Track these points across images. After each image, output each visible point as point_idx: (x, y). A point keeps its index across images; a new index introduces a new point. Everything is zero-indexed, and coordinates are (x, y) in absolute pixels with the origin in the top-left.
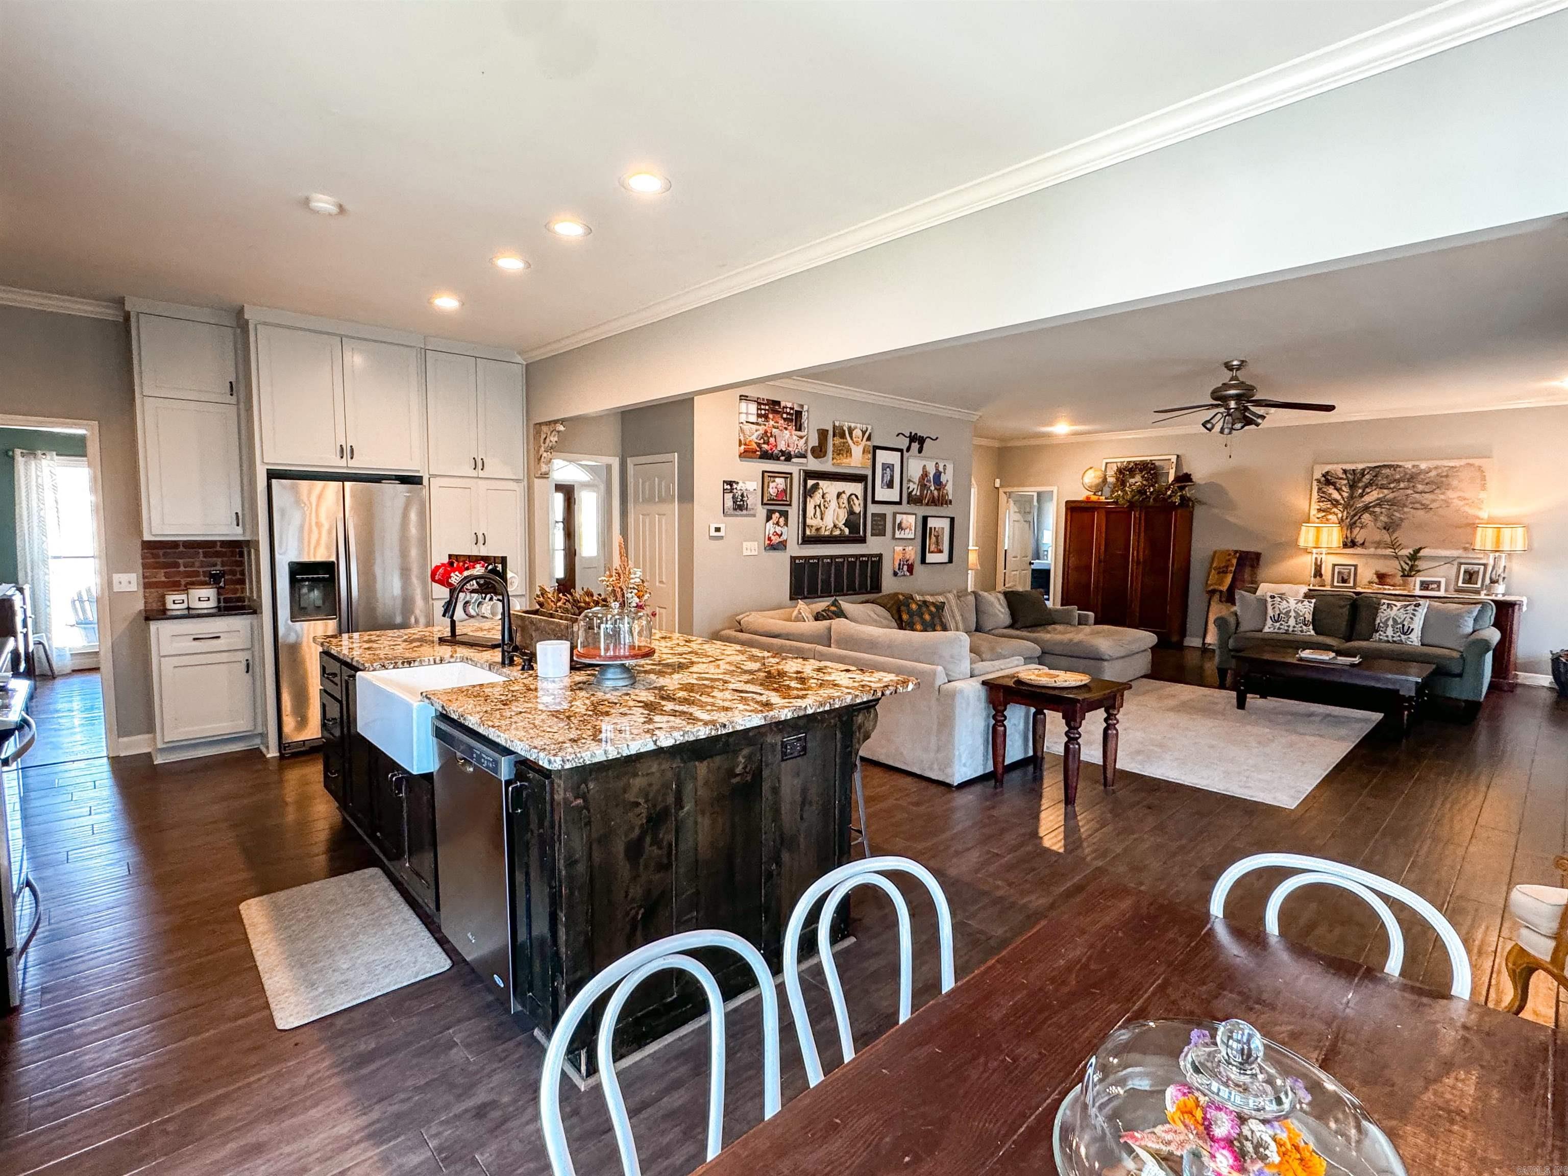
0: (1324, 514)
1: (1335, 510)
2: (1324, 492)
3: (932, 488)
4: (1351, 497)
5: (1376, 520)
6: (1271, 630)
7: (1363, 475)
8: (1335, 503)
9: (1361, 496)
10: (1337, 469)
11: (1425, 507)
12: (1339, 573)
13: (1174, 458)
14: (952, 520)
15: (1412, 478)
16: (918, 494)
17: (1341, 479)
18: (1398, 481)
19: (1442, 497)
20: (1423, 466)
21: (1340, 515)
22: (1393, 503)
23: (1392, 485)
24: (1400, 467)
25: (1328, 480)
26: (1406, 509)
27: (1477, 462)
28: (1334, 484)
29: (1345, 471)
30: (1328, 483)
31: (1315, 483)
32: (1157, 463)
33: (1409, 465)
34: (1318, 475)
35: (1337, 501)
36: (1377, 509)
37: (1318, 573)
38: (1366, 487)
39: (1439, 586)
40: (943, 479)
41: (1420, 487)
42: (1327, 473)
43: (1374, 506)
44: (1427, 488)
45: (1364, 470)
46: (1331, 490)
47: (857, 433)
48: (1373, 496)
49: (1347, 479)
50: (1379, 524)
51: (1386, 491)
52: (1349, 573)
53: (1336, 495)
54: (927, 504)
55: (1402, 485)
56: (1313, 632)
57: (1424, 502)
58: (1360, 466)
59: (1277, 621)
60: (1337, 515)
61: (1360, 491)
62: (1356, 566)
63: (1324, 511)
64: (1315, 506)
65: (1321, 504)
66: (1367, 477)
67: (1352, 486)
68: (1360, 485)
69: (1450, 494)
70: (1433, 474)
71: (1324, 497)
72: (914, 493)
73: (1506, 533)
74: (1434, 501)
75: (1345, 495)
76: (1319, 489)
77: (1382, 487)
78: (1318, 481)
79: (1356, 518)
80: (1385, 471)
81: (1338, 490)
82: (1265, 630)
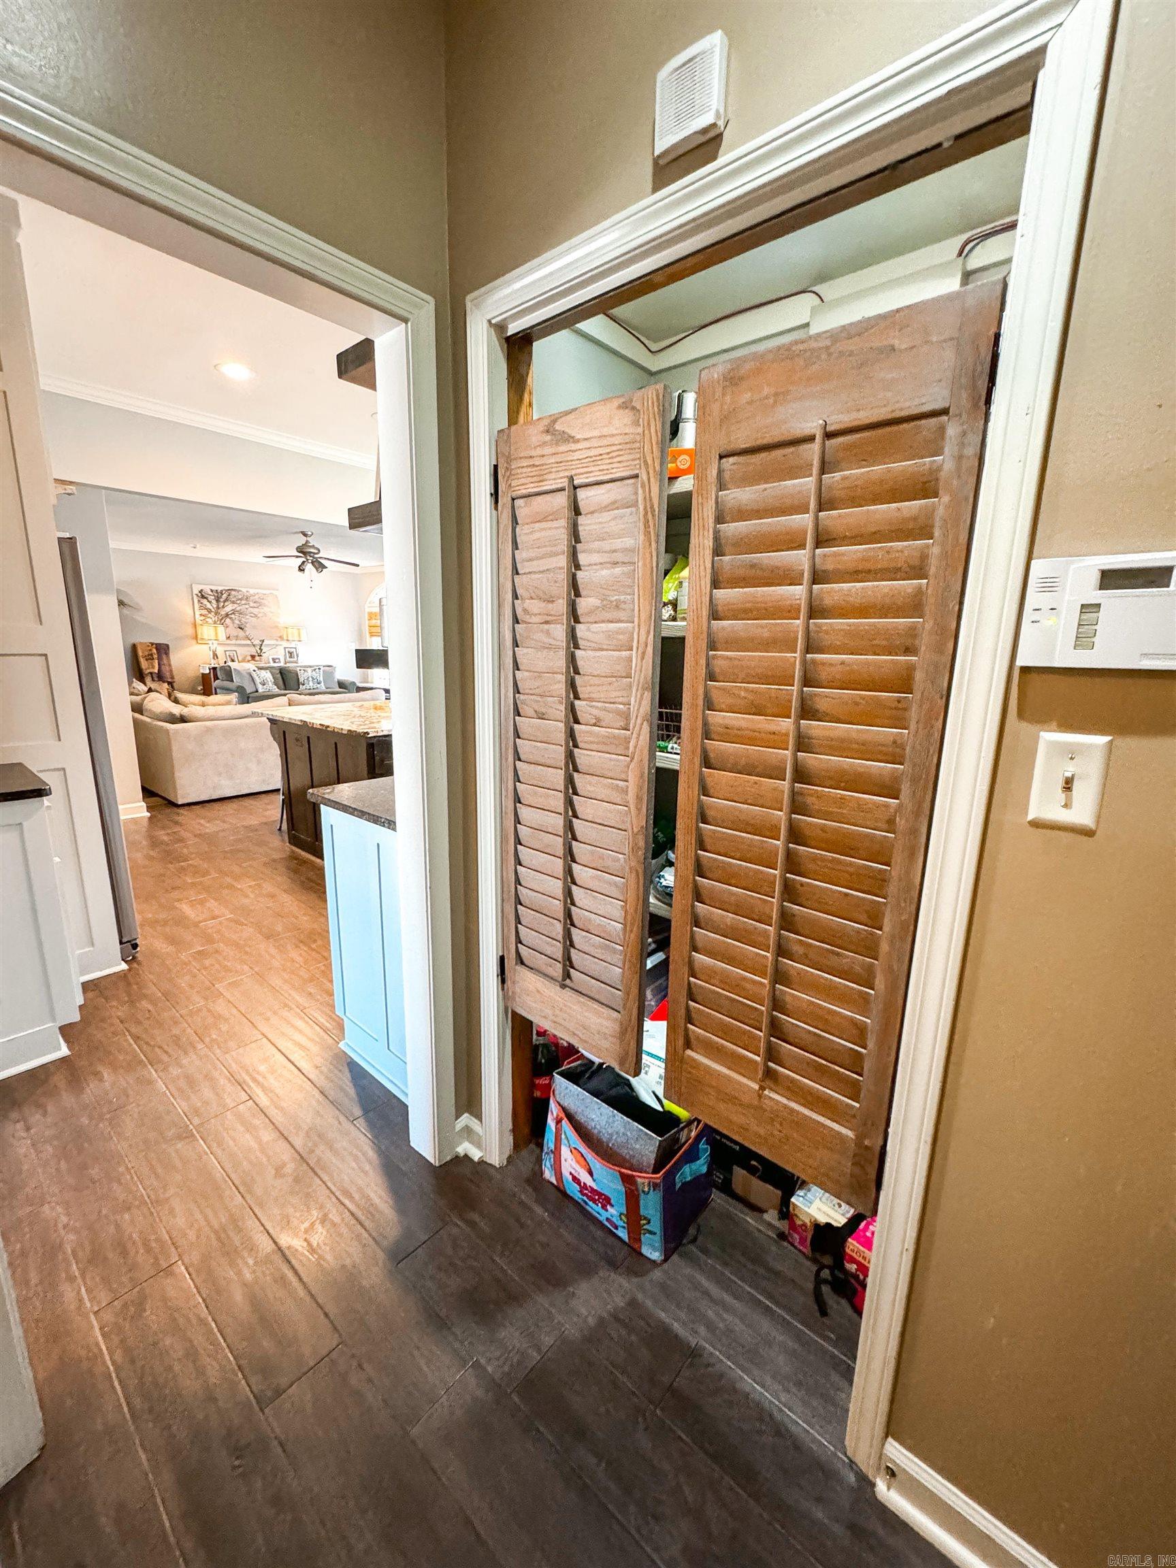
1: (210, 615)
2: (201, 603)
4: (218, 608)
5: (235, 623)
7: (222, 594)
8: (210, 611)
9: (223, 607)
10: (207, 589)
11: (256, 616)
12: (229, 655)
15: (247, 598)
17: (210, 595)
18: (241, 599)
19: (263, 611)
20: (252, 591)
21: (214, 619)
22: (240, 612)
23: (238, 602)
24: (240, 591)
25: (202, 595)
26: (247, 617)
27: (274, 592)
28: (206, 598)
29: (212, 591)
30: (203, 597)
31: (195, 597)
33: (244, 590)
34: (196, 591)
35: (210, 609)
36: (233, 616)
37: (215, 656)
38: (224, 602)
41: (252, 604)
42: (202, 590)
43: (231, 614)
44: (255, 605)
45: (222, 591)
46: (205, 602)
48: (229, 608)
49: (214, 596)
50: (237, 625)
51: (235, 605)
52: (234, 655)
53: (209, 606)
55: (243, 602)
57: (255, 613)
58: (220, 589)
60: (212, 618)
61: (222, 604)
62: (236, 651)
63: (203, 616)
64: (198, 613)
65: (201, 611)
66: (224, 595)
67: (218, 601)
68: (221, 600)
69: (265, 609)
70: (256, 596)
71: (202, 606)
73: (290, 631)
74: (259, 612)
75: (214, 606)
76: (199, 601)
77: (233, 602)
78: (197, 595)
79: (223, 621)
80: (233, 593)
81: (210, 602)
82: (260, 690)
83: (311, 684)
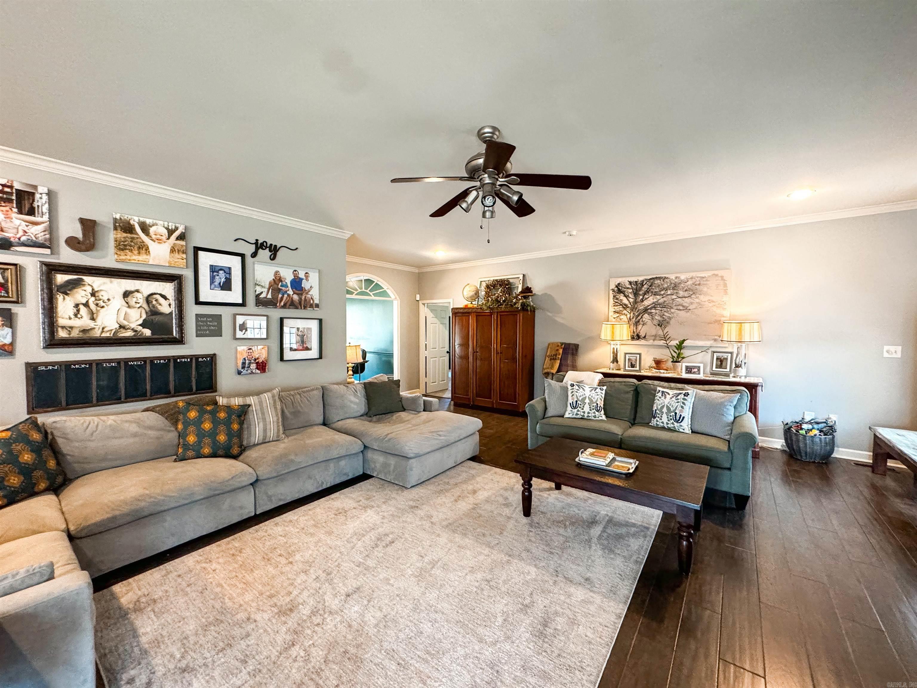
0: (618, 315)
1: (625, 312)
2: (617, 299)
3: (291, 292)
4: (636, 302)
5: (653, 319)
6: (570, 416)
7: (643, 285)
8: (625, 307)
9: (642, 301)
10: (625, 281)
11: (686, 309)
12: (629, 359)
13: (521, 277)
14: (321, 321)
15: (675, 286)
16: (269, 296)
17: (628, 288)
18: (667, 289)
19: (697, 300)
20: (683, 277)
21: (629, 316)
22: (663, 306)
23: (662, 292)
24: (667, 278)
25: (619, 290)
26: (672, 310)
27: (720, 273)
28: (623, 292)
29: (630, 283)
30: (620, 291)
31: (611, 292)
32: (511, 281)
33: (672, 277)
34: (613, 286)
35: (626, 305)
36: (653, 311)
37: (615, 360)
38: (645, 294)
39: (699, 370)
40: (305, 285)
41: (681, 293)
42: (619, 284)
43: (651, 309)
44: (686, 294)
45: (643, 281)
46: (622, 297)
47: (158, 230)
48: (650, 300)
49: (632, 288)
50: (656, 322)
51: (658, 297)
52: (636, 360)
53: (625, 301)
54: (284, 307)
55: (669, 292)
56: (604, 417)
57: (685, 304)
58: (641, 279)
59: (575, 408)
60: (626, 315)
61: (641, 297)
62: (640, 354)
63: (618, 313)
64: (612, 309)
65: (616, 308)
66: (645, 286)
67: (636, 294)
68: (641, 293)
69: (702, 298)
70: (690, 283)
71: (617, 302)
72: (262, 296)
73: (746, 327)
74: (692, 303)
75: (631, 300)
76: (614, 296)
77: (656, 294)
78: (613, 290)
79: (639, 318)
80: (657, 282)
81: (627, 297)
82: (567, 415)
83: (665, 419)
